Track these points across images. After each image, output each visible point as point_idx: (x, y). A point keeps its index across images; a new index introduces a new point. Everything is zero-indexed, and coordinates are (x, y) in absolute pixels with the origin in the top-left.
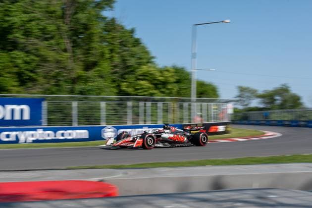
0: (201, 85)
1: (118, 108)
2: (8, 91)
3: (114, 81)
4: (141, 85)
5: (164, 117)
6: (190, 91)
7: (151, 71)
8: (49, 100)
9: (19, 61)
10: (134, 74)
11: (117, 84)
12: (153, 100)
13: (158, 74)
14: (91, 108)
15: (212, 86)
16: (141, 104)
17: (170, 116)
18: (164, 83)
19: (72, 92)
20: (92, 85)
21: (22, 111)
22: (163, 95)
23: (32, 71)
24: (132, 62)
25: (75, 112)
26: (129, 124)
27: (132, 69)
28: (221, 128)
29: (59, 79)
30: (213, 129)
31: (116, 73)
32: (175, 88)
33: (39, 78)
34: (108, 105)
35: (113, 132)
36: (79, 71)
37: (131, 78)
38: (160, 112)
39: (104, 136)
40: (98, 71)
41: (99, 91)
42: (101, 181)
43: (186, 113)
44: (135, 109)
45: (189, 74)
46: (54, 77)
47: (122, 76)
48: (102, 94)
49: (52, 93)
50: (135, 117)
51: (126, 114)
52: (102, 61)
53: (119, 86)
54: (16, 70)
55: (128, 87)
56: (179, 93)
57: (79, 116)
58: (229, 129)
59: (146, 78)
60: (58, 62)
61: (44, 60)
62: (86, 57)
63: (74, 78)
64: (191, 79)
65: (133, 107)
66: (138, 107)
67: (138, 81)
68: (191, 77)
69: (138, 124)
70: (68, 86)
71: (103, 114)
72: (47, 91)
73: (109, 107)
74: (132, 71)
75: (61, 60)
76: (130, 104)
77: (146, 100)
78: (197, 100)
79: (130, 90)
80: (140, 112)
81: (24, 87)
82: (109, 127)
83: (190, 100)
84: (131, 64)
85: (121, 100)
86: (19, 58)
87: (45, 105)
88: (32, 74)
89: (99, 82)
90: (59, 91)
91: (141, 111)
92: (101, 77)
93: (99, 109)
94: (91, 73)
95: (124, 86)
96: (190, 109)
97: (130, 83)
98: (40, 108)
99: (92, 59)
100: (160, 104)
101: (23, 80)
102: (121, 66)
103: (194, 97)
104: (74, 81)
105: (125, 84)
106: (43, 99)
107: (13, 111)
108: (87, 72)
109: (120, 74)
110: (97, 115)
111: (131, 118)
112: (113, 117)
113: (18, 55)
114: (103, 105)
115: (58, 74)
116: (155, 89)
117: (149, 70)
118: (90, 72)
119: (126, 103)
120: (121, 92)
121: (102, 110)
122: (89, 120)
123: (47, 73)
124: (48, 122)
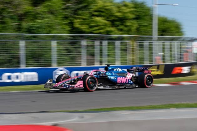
0: (163, 21)
1: (71, 48)
3: (66, 18)
4: (96, 22)
5: (122, 57)
6: (152, 28)
7: (107, 6)
10: (88, 9)
11: (69, 21)
12: (110, 39)
13: (115, 9)
14: (41, 48)
15: (176, 22)
16: (97, 43)
17: (129, 57)
18: (122, 20)
19: (19, 29)
20: (41, 22)
22: (121, 32)
25: (22, 53)
26: (84, 65)
28: (186, 70)
29: (5, 15)
30: (176, 71)
31: (68, 8)
32: (134, 24)
36: (27, 7)
37: (85, 14)
38: (118, 52)
39: (55, 79)
41: (50, 28)
42: (55, 125)
43: (146, 53)
44: (90, 49)
45: (150, 10)
47: (75, 12)
48: (53, 32)
50: (90, 58)
51: (79, 54)
53: (72, 23)
55: (81, 24)
56: (138, 31)
57: (27, 56)
58: (194, 70)
59: (102, 14)
63: (22, 14)
64: (152, 15)
65: (88, 46)
66: (93, 46)
67: (93, 18)
68: (152, 12)
69: (94, 65)
70: (13, 24)
71: (54, 54)
73: (61, 47)
76: (84, 43)
77: (102, 39)
78: (159, 38)
79: (84, 28)
80: (96, 52)
82: (61, 69)
83: (151, 39)
85: (74, 38)
89: (49, 19)
91: (97, 50)
92: (51, 13)
93: (49, 48)
94: (40, 9)
95: (77, 23)
96: (151, 49)
97: (84, 19)
100: (118, 43)
103: (155, 35)
104: (21, 17)
105: (79, 20)
108: (35, 8)
109: (72, 10)
110: (47, 55)
111: (86, 58)
112: (66, 57)
114: (54, 44)
115: (3, 9)
116: (112, 27)
117: (106, 5)
118: (39, 7)
119: (80, 42)
120: (74, 30)
121: (53, 50)
122: (38, 61)
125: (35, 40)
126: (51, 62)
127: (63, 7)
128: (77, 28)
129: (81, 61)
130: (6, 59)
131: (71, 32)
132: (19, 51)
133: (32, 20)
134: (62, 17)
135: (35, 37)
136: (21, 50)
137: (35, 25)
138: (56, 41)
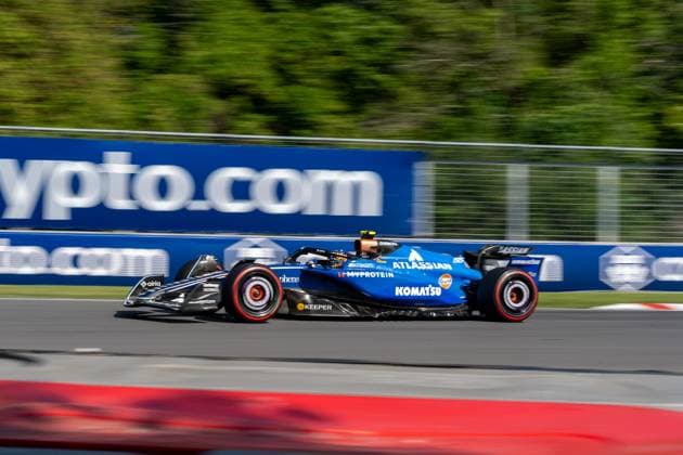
1: (657, 186)
2: (311, 127)
3: (645, 99)
8: (445, 158)
9: (343, 36)
14: (572, 186)
19: (507, 131)
21: (356, 189)
23: (384, 67)
25: (516, 198)
33: (403, 89)
34: (625, 177)
35: (642, 265)
36: (530, 68)
39: (607, 277)
40: (594, 66)
41: (595, 130)
46: (453, 86)
47: (672, 84)
48: (605, 140)
49: (448, 137)
52: (604, 35)
53: (657, 118)
54: (334, 64)
57: (533, 209)
60: (466, 38)
61: (422, 31)
62: (551, 22)
63: (517, 88)
70: (492, 115)
71: (609, 205)
72: (432, 129)
73: (631, 185)
75: (473, 34)
81: (363, 116)
82: (628, 249)
85: (668, 160)
86: (344, 26)
87: (425, 173)
88: (379, 77)
89: (596, 104)
90: (470, 130)
92: (603, 84)
93: (591, 188)
94: (571, 73)
95: (678, 117)
98: (408, 180)
99: (574, 28)
101: (358, 95)
102: (671, 50)
104: (517, 97)
106: (421, 155)
107: (330, 189)
108: (553, 70)
109: (665, 76)
112: (644, 215)
113: (338, 16)
114: (608, 175)
115: (467, 75)
118: (566, 70)
121: (600, 194)
122: (557, 223)
123: (432, 73)
124: (438, 226)
126: (594, 229)
127: (634, 68)
128: (673, 131)
129: (681, 230)
130: (468, 215)
131: (660, 142)
132: (504, 194)
133: (545, 107)
135: (555, 154)
136: (510, 192)
137: (551, 121)
138: (616, 168)
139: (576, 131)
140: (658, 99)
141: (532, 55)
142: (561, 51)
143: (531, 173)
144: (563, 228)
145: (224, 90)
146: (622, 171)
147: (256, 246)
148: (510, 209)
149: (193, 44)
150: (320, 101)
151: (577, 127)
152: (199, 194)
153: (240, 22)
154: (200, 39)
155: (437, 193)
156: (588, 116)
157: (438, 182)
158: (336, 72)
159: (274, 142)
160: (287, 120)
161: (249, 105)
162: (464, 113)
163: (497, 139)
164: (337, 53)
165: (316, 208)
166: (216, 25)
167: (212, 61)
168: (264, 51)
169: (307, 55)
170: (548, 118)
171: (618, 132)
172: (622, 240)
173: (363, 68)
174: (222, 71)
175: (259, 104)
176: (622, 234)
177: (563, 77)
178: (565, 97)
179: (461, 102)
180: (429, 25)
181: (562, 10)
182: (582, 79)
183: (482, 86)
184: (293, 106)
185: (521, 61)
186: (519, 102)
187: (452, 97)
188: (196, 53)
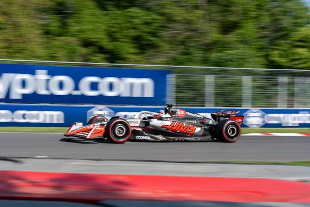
1: (267, 84)
2: (123, 59)
3: (261, 48)
8: (179, 73)
9: (137, 21)
11: (264, 53)
14: (232, 84)
16: (297, 80)
19: (205, 61)
20: (233, 54)
21: (143, 86)
23: (154, 34)
24: (286, 22)
25: (209, 90)
26: (282, 107)
27: (285, 32)
33: (162, 44)
34: (254, 80)
35: (261, 117)
36: (214, 35)
39: (246, 122)
40: (241, 34)
41: (241, 61)
44: (291, 87)
46: (183, 43)
47: (273, 42)
48: (246, 65)
49: (181, 64)
50: (290, 98)
51: (276, 93)
52: (245, 21)
53: (267, 55)
54: (133, 33)
55: (281, 56)
57: (216, 94)
60: (189, 22)
61: (170, 19)
62: (223, 16)
63: (209, 43)
65: (289, 84)
66: (293, 84)
67: (293, 49)
69: (293, 107)
70: (199, 55)
71: (247, 92)
72: (174, 61)
73: (256, 84)
74: (286, 35)
76: (284, 79)
79: (283, 61)
80: (295, 91)
81: (145, 55)
84: (285, 26)
85: (271, 74)
86: (137, 17)
87: (172, 79)
88: (152, 38)
90: (190, 61)
91: (298, 89)
92: (244, 42)
93: (239, 85)
94: (232, 37)
95: (275, 55)
97: (284, 51)
98: (164, 82)
99: (233, 18)
101: (143, 46)
102: (272, 28)
104: (209, 47)
105: (276, 52)
106: (169, 72)
107: (132, 86)
108: (224, 36)
109: (270, 39)
111: (286, 99)
112: (260, 97)
113: (134, 13)
114: (247, 80)
115: (189, 37)
118: (227, 36)
119: (276, 78)
120: (271, 64)
121: (244, 88)
122: (226, 100)
123: (174, 37)
124: (177, 101)
125: (225, 75)
126: (241, 102)
127: (257, 35)
128: (273, 62)
129: (277, 102)
131: (268, 66)
132: (204, 88)
133: (220, 51)
134: (256, 48)
135: (225, 71)
136: (206, 87)
137: (223, 57)
138: (250, 77)
139: (233, 61)
140: (267, 48)
141: (215, 30)
142: (228, 28)
143: (216, 79)
144: (228, 102)
145: (87, 44)
146: (253, 78)
147: (101, 110)
148: (206, 94)
149: (73, 24)
150: (127, 49)
151: (234, 60)
152: (77, 88)
153: (93, 15)
154: (76, 22)
155: (177, 87)
156: (239, 55)
157: (177, 83)
158: (134, 36)
159: (108, 66)
160: (113, 57)
161: (97, 50)
162: (187, 54)
163: (201, 65)
164: (134, 28)
165: (126, 94)
166: (83, 16)
167: (81, 31)
168: (103, 27)
169: (122, 29)
170: (222, 56)
171: (250, 62)
172: (253, 107)
173: (145, 34)
174: (85, 36)
175: (101, 50)
176: (253, 104)
177: (228, 39)
178: (229, 47)
179: (186, 50)
180: (173, 17)
181: (227, 11)
182: (236, 40)
183: (195, 42)
184: (116, 50)
185: (211, 32)
186: (210, 49)
187: (182, 47)
188: (75, 28)
